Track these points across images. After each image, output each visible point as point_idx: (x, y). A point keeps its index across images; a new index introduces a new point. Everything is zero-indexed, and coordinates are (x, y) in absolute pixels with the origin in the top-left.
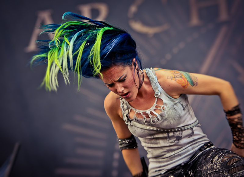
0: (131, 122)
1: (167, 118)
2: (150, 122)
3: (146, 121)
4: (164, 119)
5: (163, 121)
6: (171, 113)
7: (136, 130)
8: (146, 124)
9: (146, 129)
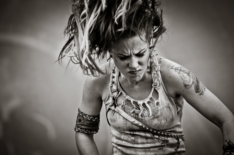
0: (115, 107)
1: (159, 116)
2: (138, 114)
3: (134, 112)
4: (155, 116)
5: (154, 118)
6: (165, 112)
7: (118, 118)
8: (132, 115)
9: (130, 121)
